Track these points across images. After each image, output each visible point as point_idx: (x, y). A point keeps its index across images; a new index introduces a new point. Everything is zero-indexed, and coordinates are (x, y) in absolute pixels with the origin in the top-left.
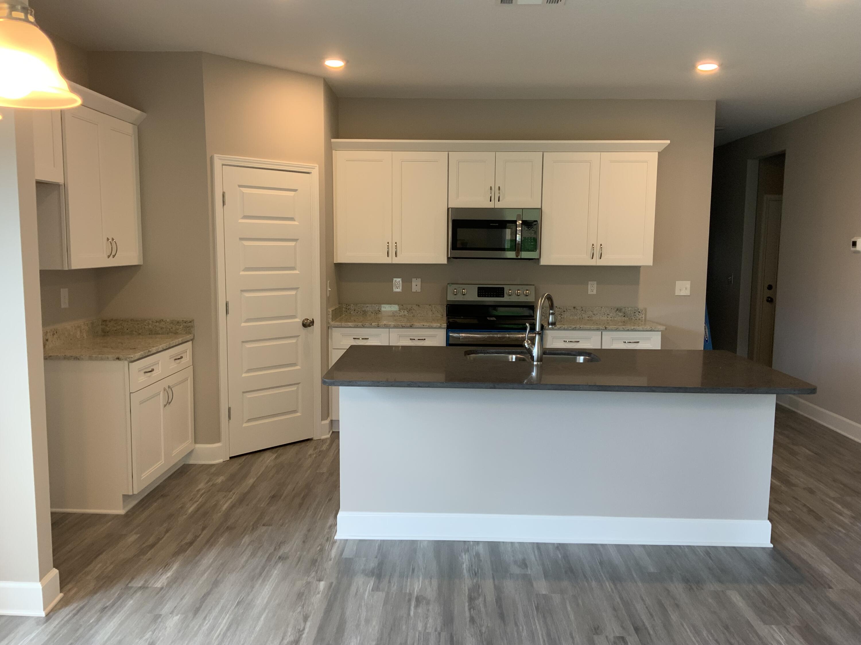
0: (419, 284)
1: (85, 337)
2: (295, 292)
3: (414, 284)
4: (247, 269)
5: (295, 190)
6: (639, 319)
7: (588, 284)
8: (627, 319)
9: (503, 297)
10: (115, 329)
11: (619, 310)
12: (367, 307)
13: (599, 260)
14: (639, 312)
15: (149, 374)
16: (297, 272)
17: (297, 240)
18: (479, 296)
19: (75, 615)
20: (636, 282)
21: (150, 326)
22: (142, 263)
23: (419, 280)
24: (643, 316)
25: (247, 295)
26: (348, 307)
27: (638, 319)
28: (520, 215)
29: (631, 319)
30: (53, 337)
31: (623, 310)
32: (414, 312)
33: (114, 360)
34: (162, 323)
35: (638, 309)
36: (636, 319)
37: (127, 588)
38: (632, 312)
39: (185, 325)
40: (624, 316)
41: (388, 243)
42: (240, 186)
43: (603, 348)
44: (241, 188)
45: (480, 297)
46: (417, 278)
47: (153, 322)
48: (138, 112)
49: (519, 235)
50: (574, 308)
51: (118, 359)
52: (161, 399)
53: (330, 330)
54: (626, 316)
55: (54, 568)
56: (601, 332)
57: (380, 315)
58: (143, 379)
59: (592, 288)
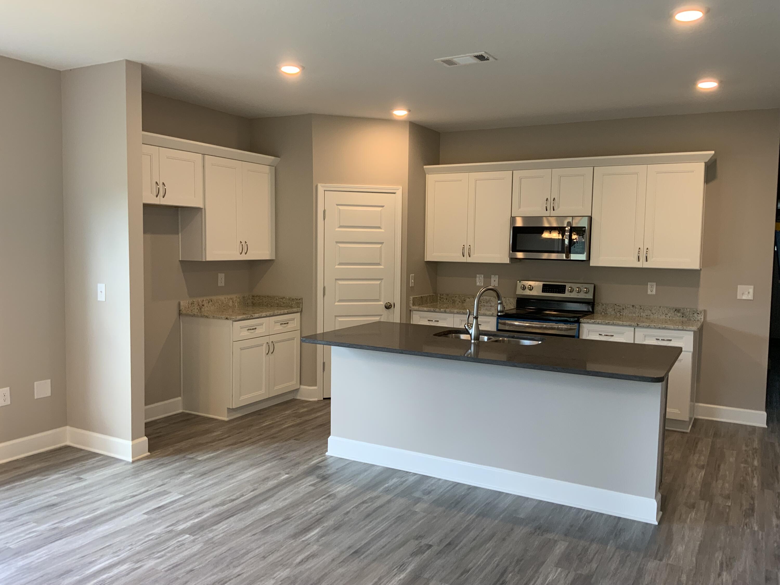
0: (497, 280)
1: (237, 306)
2: (380, 282)
3: (492, 280)
4: (340, 264)
5: (383, 206)
6: (698, 320)
7: (648, 285)
8: (686, 319)
9: (565, 293)
10: (259, 302)
11: (677, 310)
12: (456, 297)
13: (645, 262)
14: (698, 313)
15: (252, 331)
16: (382, 267)
17: (383, 243)
18: (543, 291)
19: (145, 464)
20: (697, 285)
21: (278, 301)
22: (274, 258)
23: (497, 276)
24: (702, 317)
25: (340, 282)
26: (441, 297)
27: (696, 319)
28: (570, 222)
29: (690, 319)
30: (208, 304)
31: (682, 311)
32: (492, 303)
33: (225, 319)
34: (284, 299)
35: (697, 311)
36: (695, 320)
37: (184, 457)
38: (690, 313)
39: (297, 301)
40: (683, 317)
41: (464, 246)
42: (337, 205)
43: (636, 343)
44: (338, 207)
45: (545, 292)
46: (495, 274)
47: (279, 298)
48: (273, 158)
49: (567, 239)
50: (633, 306)
51: (227, 318)
52: (264, 349)
53: (412, 313)
54: (685, 317)
55: (145, 437)
56: (633, 328)
57: (465, 304)
58: (245, 333)
59: (652, 289)
